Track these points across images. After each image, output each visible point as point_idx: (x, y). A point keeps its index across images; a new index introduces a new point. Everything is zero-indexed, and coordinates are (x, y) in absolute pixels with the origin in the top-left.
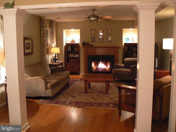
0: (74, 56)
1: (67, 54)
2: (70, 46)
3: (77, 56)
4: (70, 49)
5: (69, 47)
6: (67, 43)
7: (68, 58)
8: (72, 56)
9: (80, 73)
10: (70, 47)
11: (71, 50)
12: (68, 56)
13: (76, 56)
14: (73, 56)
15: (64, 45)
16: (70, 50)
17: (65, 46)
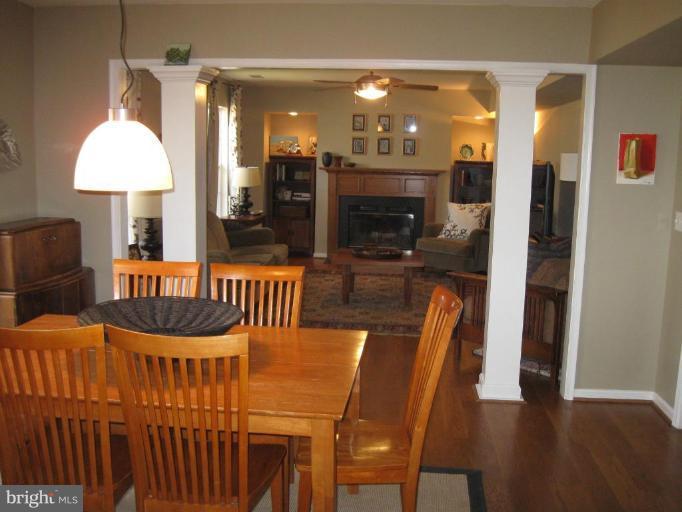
0: (294, 198)
1: (274, 191)
2: (285, 164)
3: (305, 196)
4: (281, 173)
5: (281, 167)
6: (272, 154)
7: (274, 204)
8: (287, 196)
9: (313, 251)
10: (284, 167)
11: (286, 178)
12: (274, 197)
13: (300, 196)
14: (293, 195)
15: (266, 159)
16: (283, 178)
17: (267, 164)
